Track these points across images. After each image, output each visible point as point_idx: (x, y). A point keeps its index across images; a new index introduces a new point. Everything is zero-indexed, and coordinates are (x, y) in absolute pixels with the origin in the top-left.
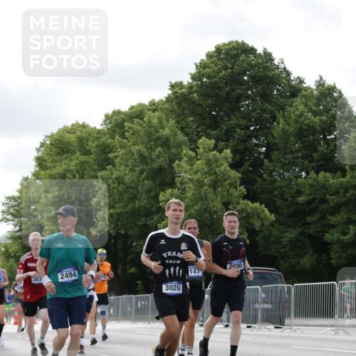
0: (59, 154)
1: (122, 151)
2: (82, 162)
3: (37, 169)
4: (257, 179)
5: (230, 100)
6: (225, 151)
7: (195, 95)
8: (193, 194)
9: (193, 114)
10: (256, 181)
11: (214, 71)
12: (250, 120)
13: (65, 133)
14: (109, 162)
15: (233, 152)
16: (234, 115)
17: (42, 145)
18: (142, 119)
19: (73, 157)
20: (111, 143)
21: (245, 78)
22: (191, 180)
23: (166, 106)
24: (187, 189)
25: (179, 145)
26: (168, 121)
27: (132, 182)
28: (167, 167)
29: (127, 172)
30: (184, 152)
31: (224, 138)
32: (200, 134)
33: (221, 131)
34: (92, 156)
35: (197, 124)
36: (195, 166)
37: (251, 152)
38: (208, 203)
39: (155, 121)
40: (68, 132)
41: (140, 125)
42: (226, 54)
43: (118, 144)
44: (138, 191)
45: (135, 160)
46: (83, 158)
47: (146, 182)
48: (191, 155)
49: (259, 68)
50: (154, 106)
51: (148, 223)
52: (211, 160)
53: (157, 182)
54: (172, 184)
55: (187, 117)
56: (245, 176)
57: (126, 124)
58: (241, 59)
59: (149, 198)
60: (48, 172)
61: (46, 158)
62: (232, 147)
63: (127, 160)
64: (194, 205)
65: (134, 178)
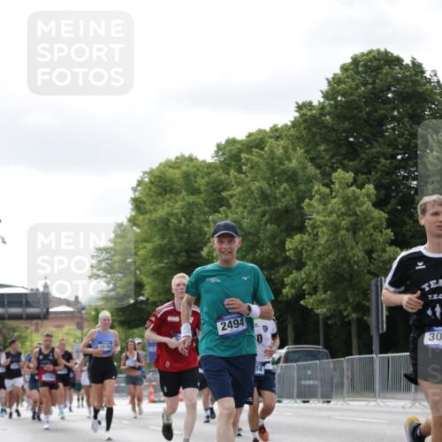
0: (160, 194)
1: (239, 189)
2: (189, 204)
3: (134, 213)
4: (407, 219)
5: (371, 123)
6: (367, 185)
7: (328, 117)
8: (327, 240)
9: (326, 141)
10: (406, 224)
11: (350, 87)
12: (397, 148)
13: (167, 168)
14: (223, 202)
15: (377, 187)
16: (377, 141)
17: (140, 183)
18: (262, 149)
19: (178, 198)
20: (225, 179)
21: (390, 95)
22: (324, 223)
23: (292, 132)
24: (320, 234)
25: (310, 180)
26: (295, 150)
27: (251, 227)
28: (294, 207)
29: (245, 214)
30: (316, 188)
31: (365, 170)
32: (335, 165)
33: (361, 161)
34: (202, 196)
35: (331, 153)
36: (329, 206)
37: (398, 186)
38: (347, 251)
39: (279, 152)
40: (170, 167)
41: (261, 156)
42: (365, 65)
43: (233, 180)
44: (259, 238)
45: (255, 199)
46: (191, 199)
47: (268, 226)
48: (324, 193)
49: (407, 82)
50: (277, 133)
51: (273, 277)
52: (349, 198)
53: (283, 227)
54: (301, 229)
55: (318, 145)
56: (392, 217)
57: (243, 155)
58: (385, 71)
59: (273, 246)
60: (147, 216)
61: (144, 199)
62: (374, 181)
63: (245, 200)
64: (328, 254)
65: (255, 221)
